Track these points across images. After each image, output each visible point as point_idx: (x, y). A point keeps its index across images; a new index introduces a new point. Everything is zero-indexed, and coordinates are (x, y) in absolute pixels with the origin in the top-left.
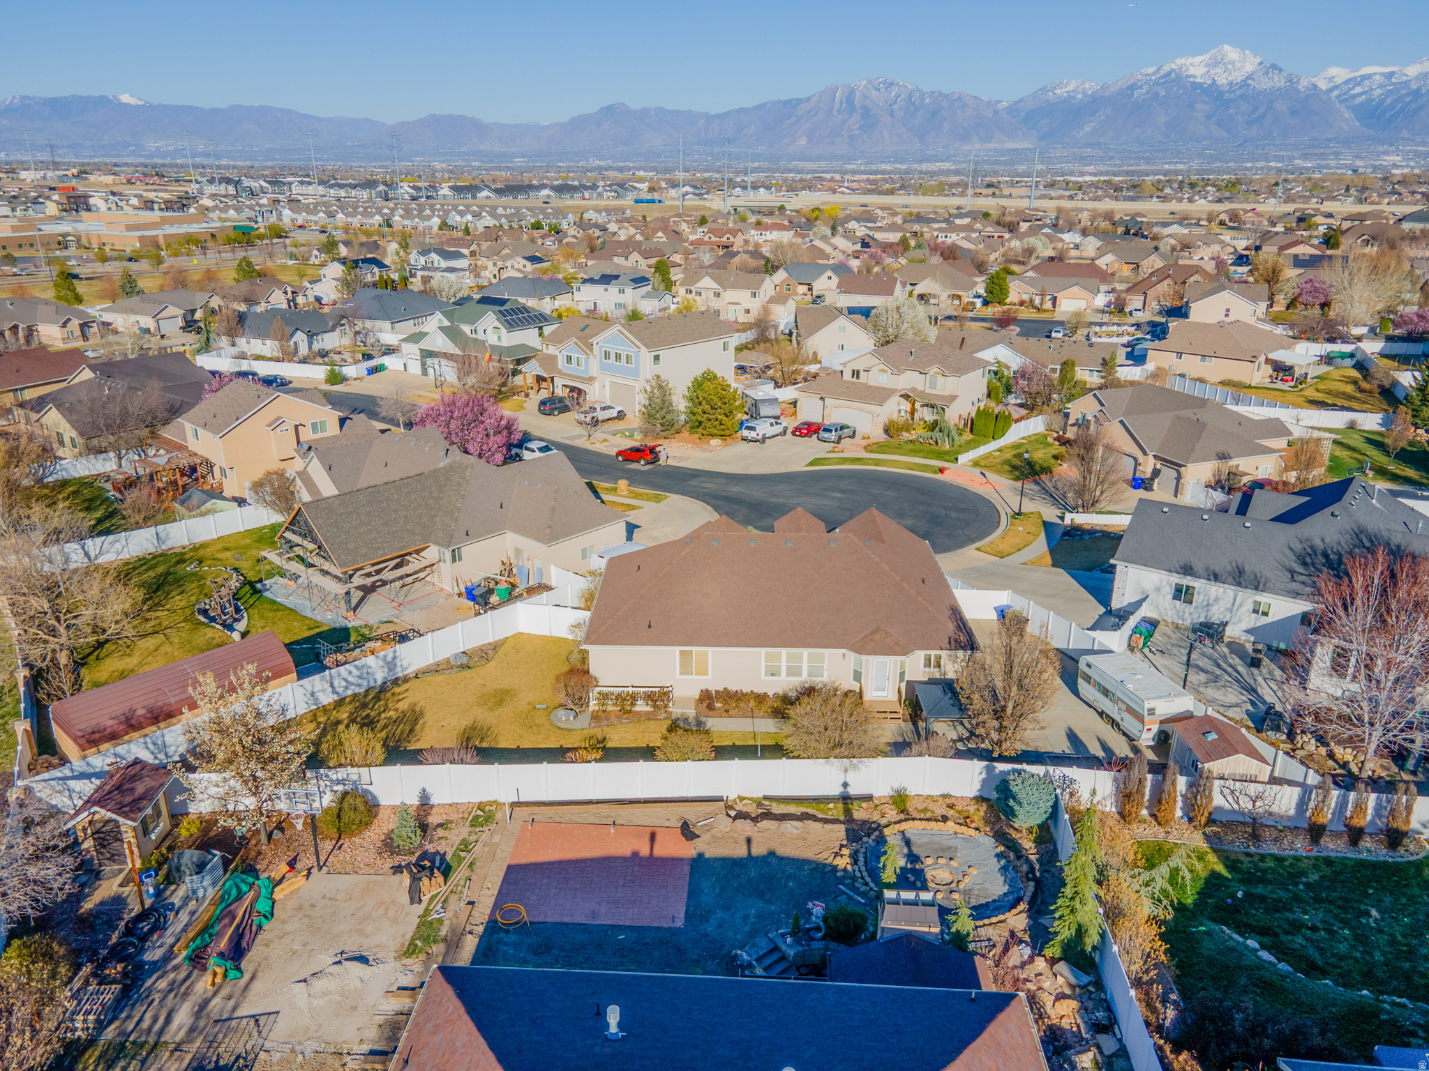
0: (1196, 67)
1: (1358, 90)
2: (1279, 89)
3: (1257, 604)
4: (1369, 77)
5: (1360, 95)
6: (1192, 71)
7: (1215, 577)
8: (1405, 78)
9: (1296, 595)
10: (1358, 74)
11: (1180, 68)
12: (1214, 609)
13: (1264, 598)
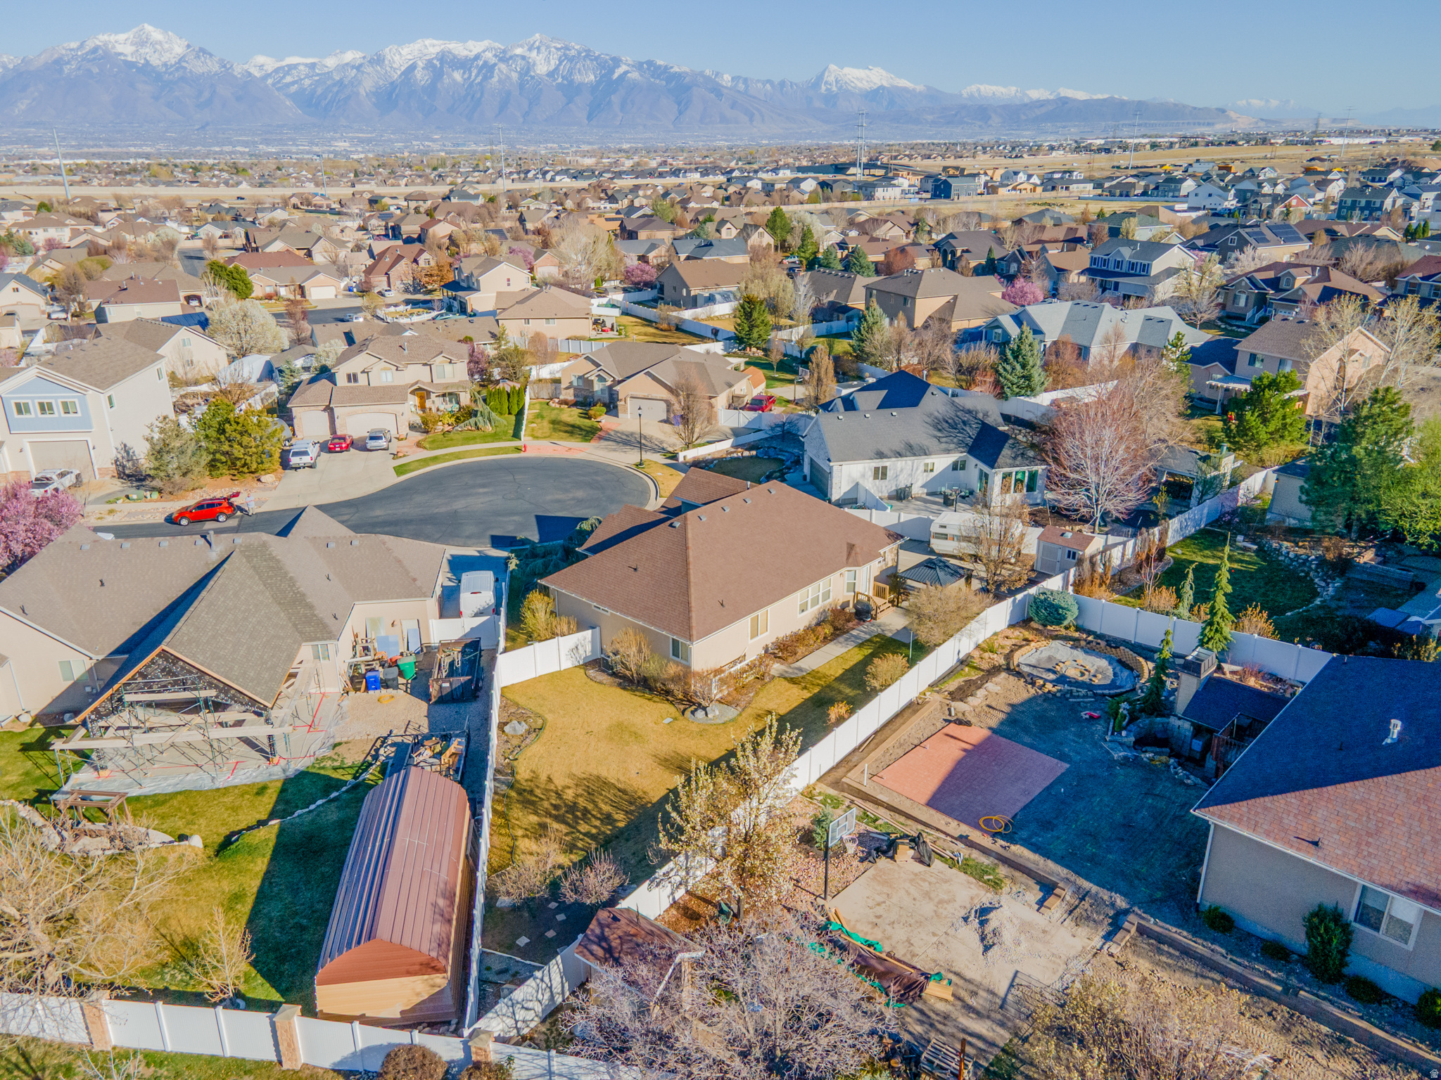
0: (122, 44)
1: (288, 79)
2: (216, 74)
3: (927, 465)
4: (295, 66)
5: (293, 83)
6: (120, 49)
7: (899, 455)
8: (326, 70)
9: (948, 451)
10: (284, 63)
11: (106, 44)
12: (901, 477)
13: (929, 460)
